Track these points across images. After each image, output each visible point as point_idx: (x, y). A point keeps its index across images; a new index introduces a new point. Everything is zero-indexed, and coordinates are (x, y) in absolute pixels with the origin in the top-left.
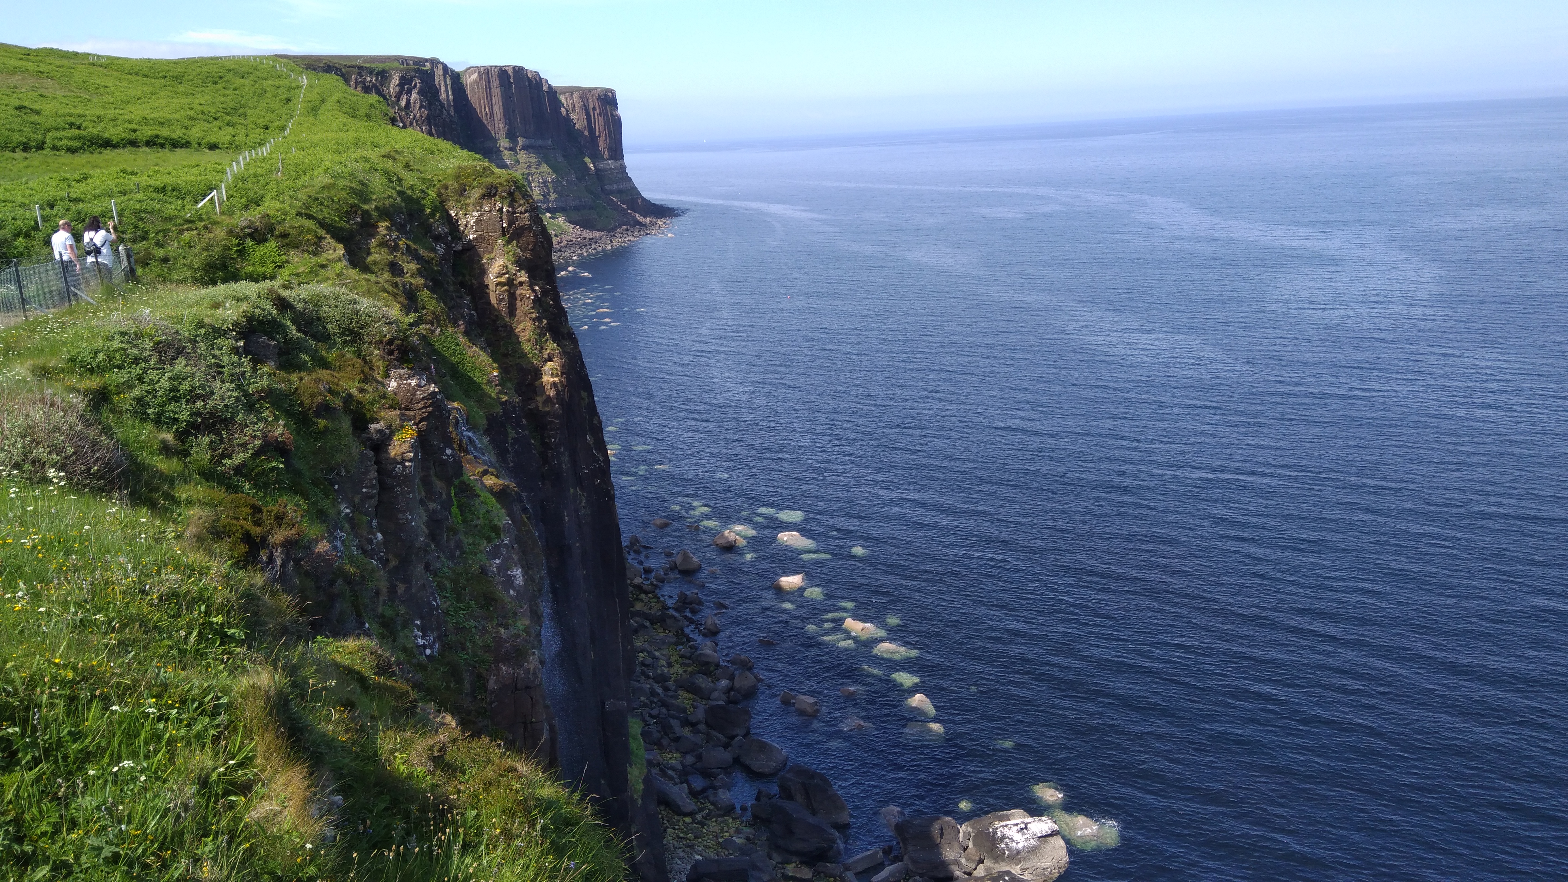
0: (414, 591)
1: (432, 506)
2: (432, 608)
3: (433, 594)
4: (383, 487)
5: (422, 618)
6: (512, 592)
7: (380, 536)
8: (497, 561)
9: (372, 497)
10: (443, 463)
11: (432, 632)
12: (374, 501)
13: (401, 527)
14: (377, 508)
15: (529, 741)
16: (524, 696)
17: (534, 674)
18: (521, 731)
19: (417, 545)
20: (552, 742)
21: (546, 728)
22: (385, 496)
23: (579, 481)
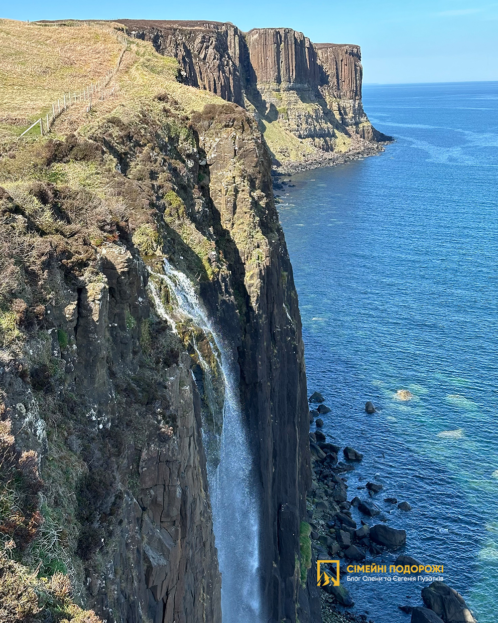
1: (122, 334)
3: (110, 390)
4: (80, 316)
6: (182, 401)
7: (75, 347)
8: (172, 378)
9: (71, 321)
10: (136, 307)
12: (74, 324)
13: (90, 343)
14: (76, 329)
15: (166, 499)
16: (164, 466)
17: (172, 453)
18: (162, 490)
19: (101, 356)
20: (184, 501)
21: (179, 491)
22: (82, 322)
23: (273, 336)
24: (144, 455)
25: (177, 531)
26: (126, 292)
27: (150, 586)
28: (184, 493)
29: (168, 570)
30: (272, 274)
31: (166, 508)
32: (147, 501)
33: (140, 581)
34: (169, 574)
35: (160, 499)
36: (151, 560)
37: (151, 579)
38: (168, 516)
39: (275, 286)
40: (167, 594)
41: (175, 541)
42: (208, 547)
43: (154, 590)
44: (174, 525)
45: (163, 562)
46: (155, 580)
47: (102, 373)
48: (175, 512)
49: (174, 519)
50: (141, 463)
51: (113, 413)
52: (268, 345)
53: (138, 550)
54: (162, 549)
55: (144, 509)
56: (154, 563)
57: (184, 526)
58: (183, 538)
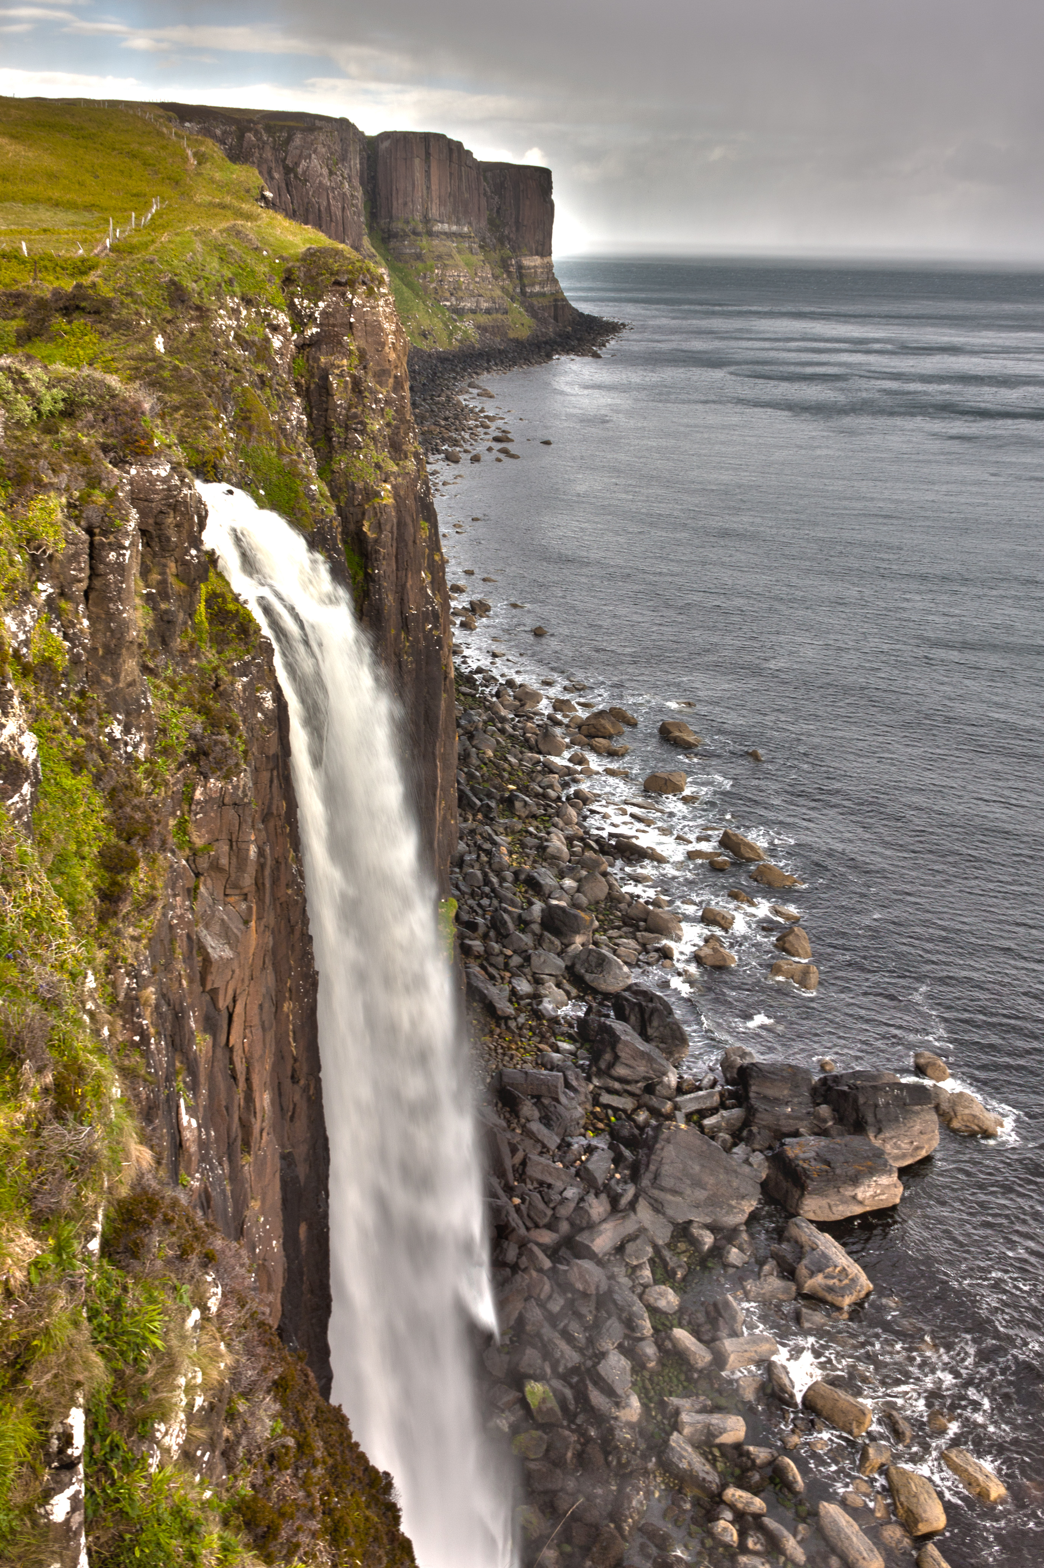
0: (121, 685)
1: (163, 606)
2: (141, 707)
3: (144, 693)
4: (94, 574)
5: (128, 714)
6: (259, 715)
7: (86, 623)
8: (245, 679)
9: (80, 581)
10: (186, 563)
11: (139, 729)
12: (84, 585)
13: (111, 617)
14: (87, 594)
15: (234, 860)
16: (231, 812)
17: (244, 791)
18: (226, 848)
19: (129, 638)
20: (261, 866)
21: (253, 850)
22: (97, 583)
23: (405, 623)
24: (198, 794)
25: (250, 908)
26: (168, 539)
27: (209, 987)
28: (261, 853)
29: (235, 965)
30: (405, 524)
31: (233, 875)
32: (203, 863)
33: (191, 981)
34: (237, 971)
35: (224, 861)
36: (210, 950)
37: (210, 978)
38: (236, 886)
39: (410, 543)
40: (234, 1000)
41: (246, 922)
42: (297, 933)
43: (214, 993)
44: (245, 899)
45: (228, 953)
46: (215, 980)
47: (130, 665)
48: (248, 880)
49: (245, 891)
50: (193, 807)
51: (149, 728)
52: (398, 636)
53: (189, 936)
54: (227, 935)
55: (198, 875)
56: (214, 955)
57: (261, 901)
58: (259, 919)
